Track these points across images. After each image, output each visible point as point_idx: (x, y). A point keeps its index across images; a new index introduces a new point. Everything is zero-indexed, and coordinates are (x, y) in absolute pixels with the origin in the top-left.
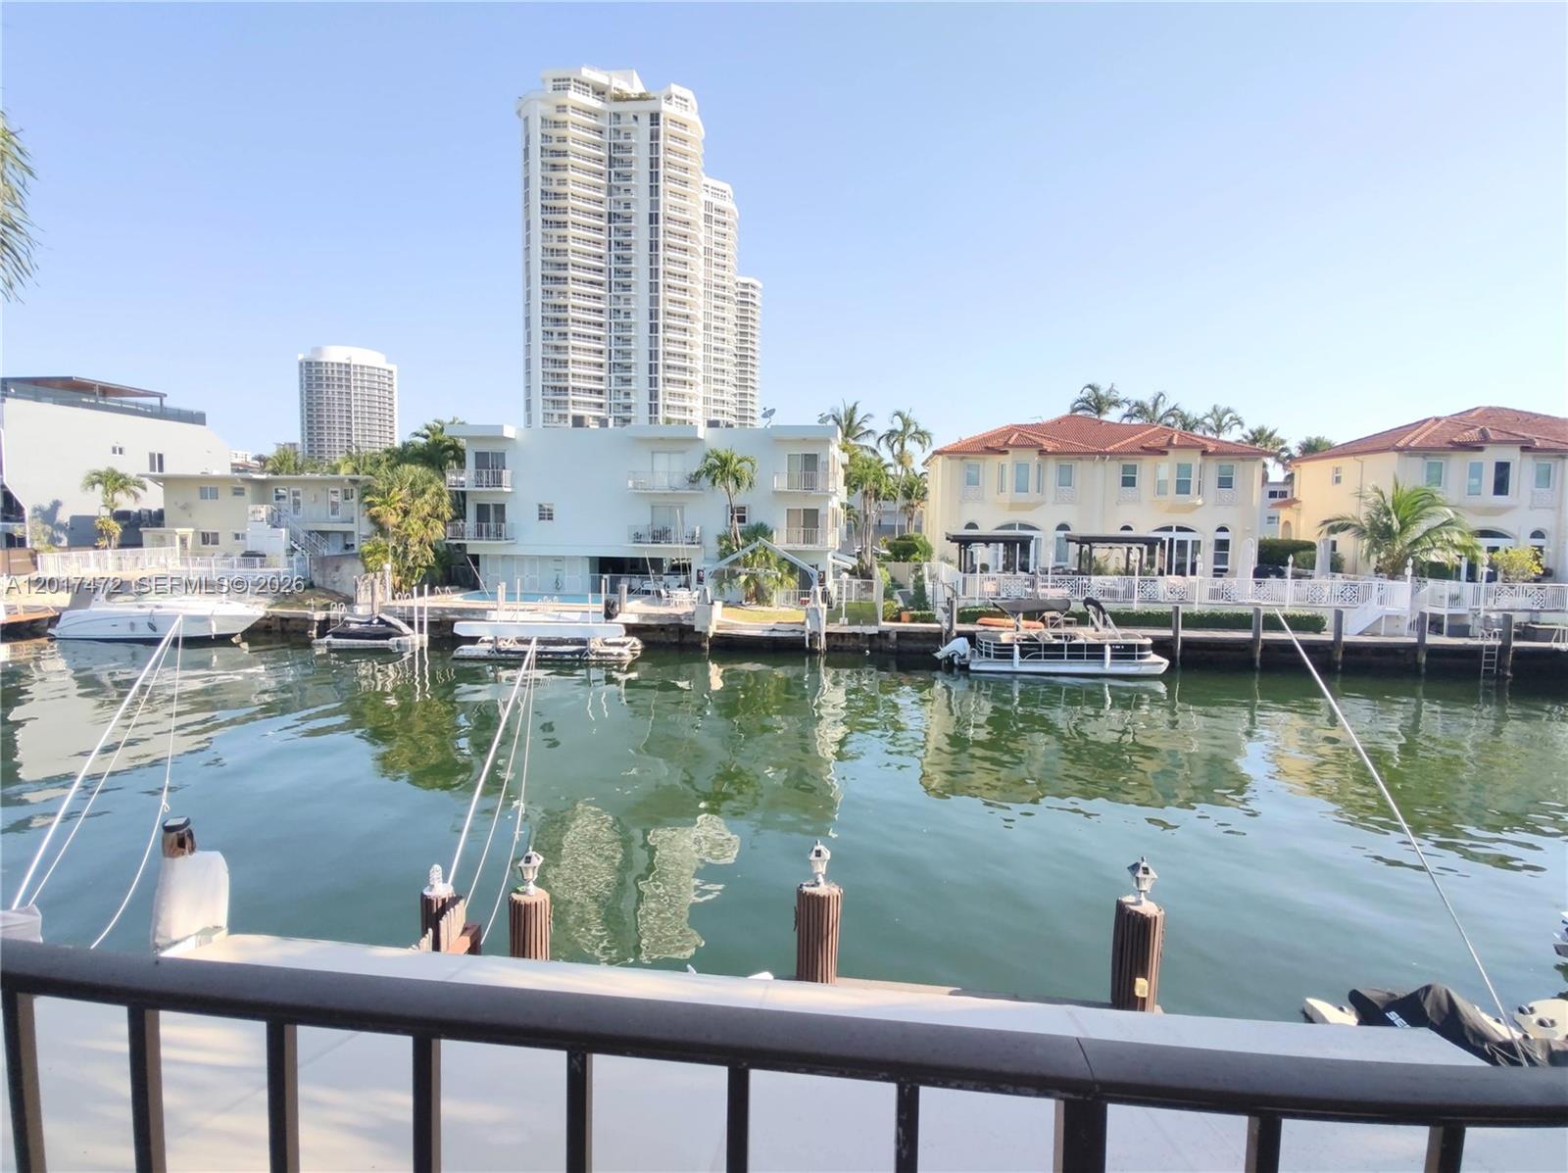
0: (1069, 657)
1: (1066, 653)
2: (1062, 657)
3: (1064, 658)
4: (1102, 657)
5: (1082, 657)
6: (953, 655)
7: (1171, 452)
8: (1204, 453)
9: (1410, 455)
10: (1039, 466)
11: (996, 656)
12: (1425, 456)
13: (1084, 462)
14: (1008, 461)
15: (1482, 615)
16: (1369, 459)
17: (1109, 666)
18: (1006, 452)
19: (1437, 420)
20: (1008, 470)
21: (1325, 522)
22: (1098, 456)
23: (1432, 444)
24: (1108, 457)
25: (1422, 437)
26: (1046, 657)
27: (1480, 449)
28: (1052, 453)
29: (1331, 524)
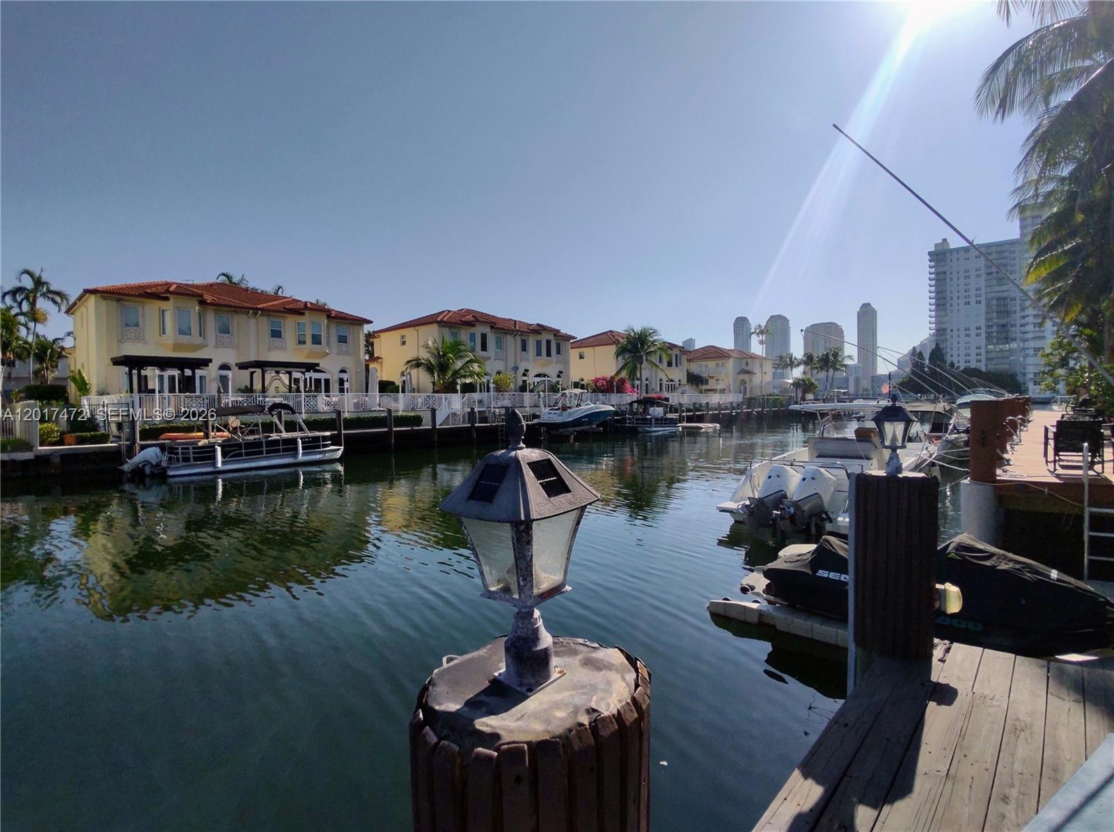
0: (268, 452)
1: (264, 449)
2: (261, 453)
3: (263, 454)
4: (296, 449)
5: (278, 451)
6: (144, 466)
7: (307, 312)
8: (329, 317)
9: (444, 326)
10: (200, 314)
11: (196, 459)
12: (450, 327)
13: (240, 315)
14: (169, 306)
15: (492, 411)
16: (422, 329)
17: (301, 457)
18: (167, 299)
19: (449, 312)
20: (168, 316)
21: (408, 362)
22: (251, 311)
23: (453, 321)
24: (260, 312)
25: (447, 317)
26: (247, 454)
27: (474, 326)
28: (211, 304)
29: (412, 363)
